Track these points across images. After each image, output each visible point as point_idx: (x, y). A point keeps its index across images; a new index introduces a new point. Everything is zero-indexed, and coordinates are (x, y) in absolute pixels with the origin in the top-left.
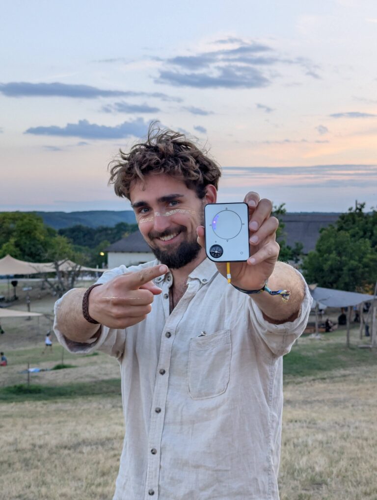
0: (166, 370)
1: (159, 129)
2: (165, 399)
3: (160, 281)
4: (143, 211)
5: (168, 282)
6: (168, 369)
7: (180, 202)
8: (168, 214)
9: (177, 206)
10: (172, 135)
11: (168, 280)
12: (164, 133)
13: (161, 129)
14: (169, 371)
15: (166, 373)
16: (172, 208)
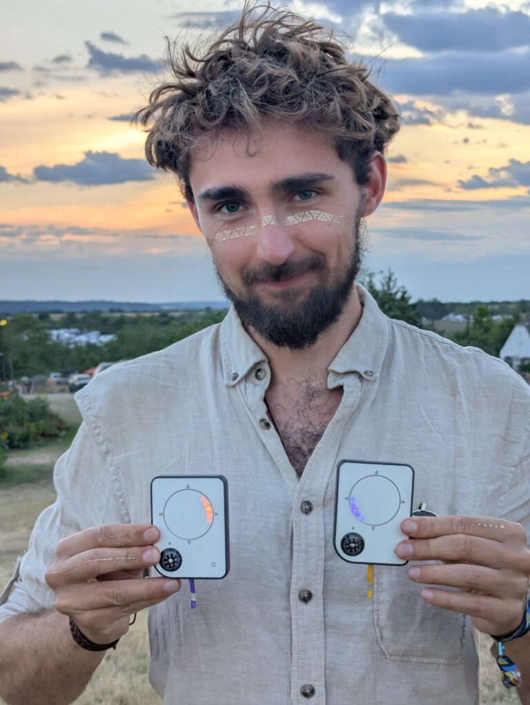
0: (313, 592)
1: (269, 7)
2: (323, 662)
3: (236, 381)
4: (225, 210)
5: (257, 382)
6: (320, 587)
7: (322, 192)
8: (291, 220)
9: (315, 200)
10: (296, 23)
11: (257, 377)
12: (277, 19)
13: (271, 6)
14: (324, 593)
15: (314, 598)
16: (301, 205)
